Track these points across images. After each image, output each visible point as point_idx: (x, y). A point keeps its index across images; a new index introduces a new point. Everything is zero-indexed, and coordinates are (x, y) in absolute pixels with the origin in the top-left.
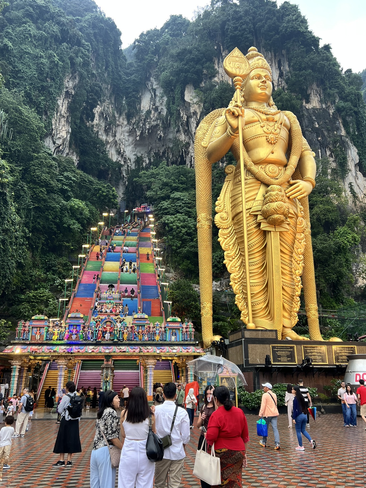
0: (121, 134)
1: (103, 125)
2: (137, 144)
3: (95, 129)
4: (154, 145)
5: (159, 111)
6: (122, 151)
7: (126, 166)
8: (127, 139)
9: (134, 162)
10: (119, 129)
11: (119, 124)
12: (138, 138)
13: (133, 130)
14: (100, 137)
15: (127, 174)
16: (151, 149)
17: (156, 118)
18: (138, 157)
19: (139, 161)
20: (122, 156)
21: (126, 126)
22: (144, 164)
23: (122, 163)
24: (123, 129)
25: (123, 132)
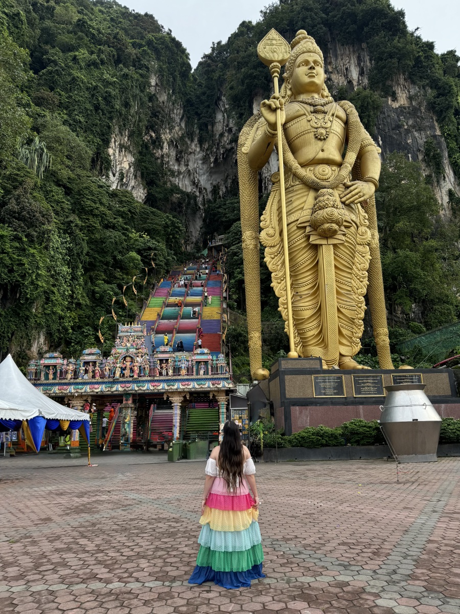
0: (195, 162)
1: (173, 153)
2: (211, 172)
3: (165, 159)
4: (230, 170)
5: (234, 132)
6: (196, 181)
7: (202, 197)
8: (200, 167)
9: (211, 191)
10: (192, 157)
11: (191, 151)
12: (212, 165)
13: (207, 157)
14: (172, 167)
15: (204, 205)
16: (227, 176)
17: (230, 140)
18: (214, 186)
19: (215, 190)
20: (197, 186)
21: (199, 153)
22: (221, 193)
23: (198, 194)
24: (197, 157)
25: (196, 159)
